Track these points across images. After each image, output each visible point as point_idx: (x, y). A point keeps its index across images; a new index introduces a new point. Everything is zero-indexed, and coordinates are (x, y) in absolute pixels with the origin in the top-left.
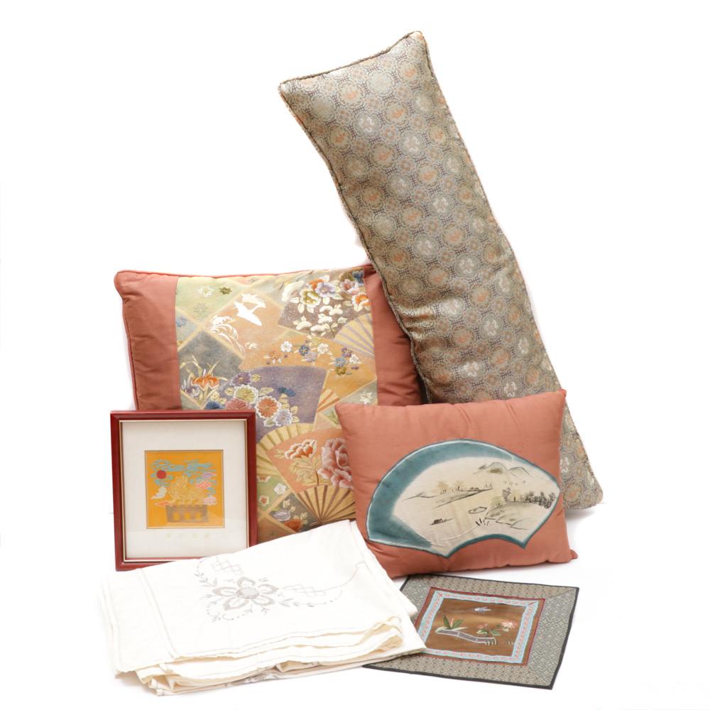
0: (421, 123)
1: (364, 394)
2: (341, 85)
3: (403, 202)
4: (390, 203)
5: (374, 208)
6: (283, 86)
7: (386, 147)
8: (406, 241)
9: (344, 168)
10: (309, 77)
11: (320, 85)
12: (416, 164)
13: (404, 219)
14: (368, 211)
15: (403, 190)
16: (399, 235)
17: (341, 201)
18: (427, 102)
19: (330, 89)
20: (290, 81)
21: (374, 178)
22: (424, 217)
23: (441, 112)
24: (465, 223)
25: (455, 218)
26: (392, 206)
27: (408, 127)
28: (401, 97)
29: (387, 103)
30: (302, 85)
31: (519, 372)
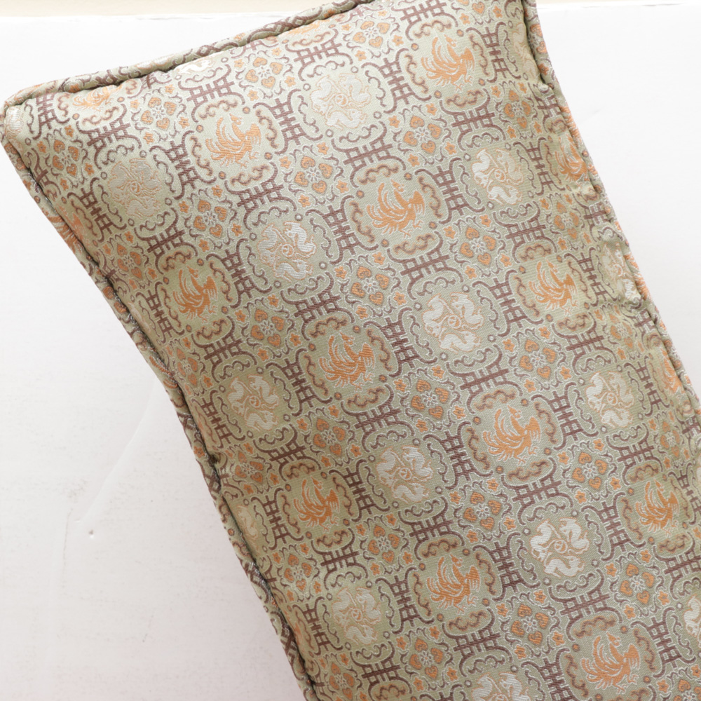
0: (490, 245)
2: (202, 110)
3: (420, 532)
4: (378, 531)
5: (322, 548)
6: (14, 112)
7: (357, 330)
8: (432, 672)
9: (217, 404)
10: (102, 83)
11: (130, 111)
12: (465, 395)
13: (428, 595)
14: (303, 557)
15: (419, 488)
16: (409, 649)
17: (219, 517)
18: (517, 170)
19: (163, 124)
20: (38, 96)
21: (319, 441)
22: (498, 587)
23: (570, 207)
24: (652, 616)
25: (613, 595)
26: (385, 546)
27: (437, 261)
28: (417, 152)
29: (361, 174)
30: (72, 111)
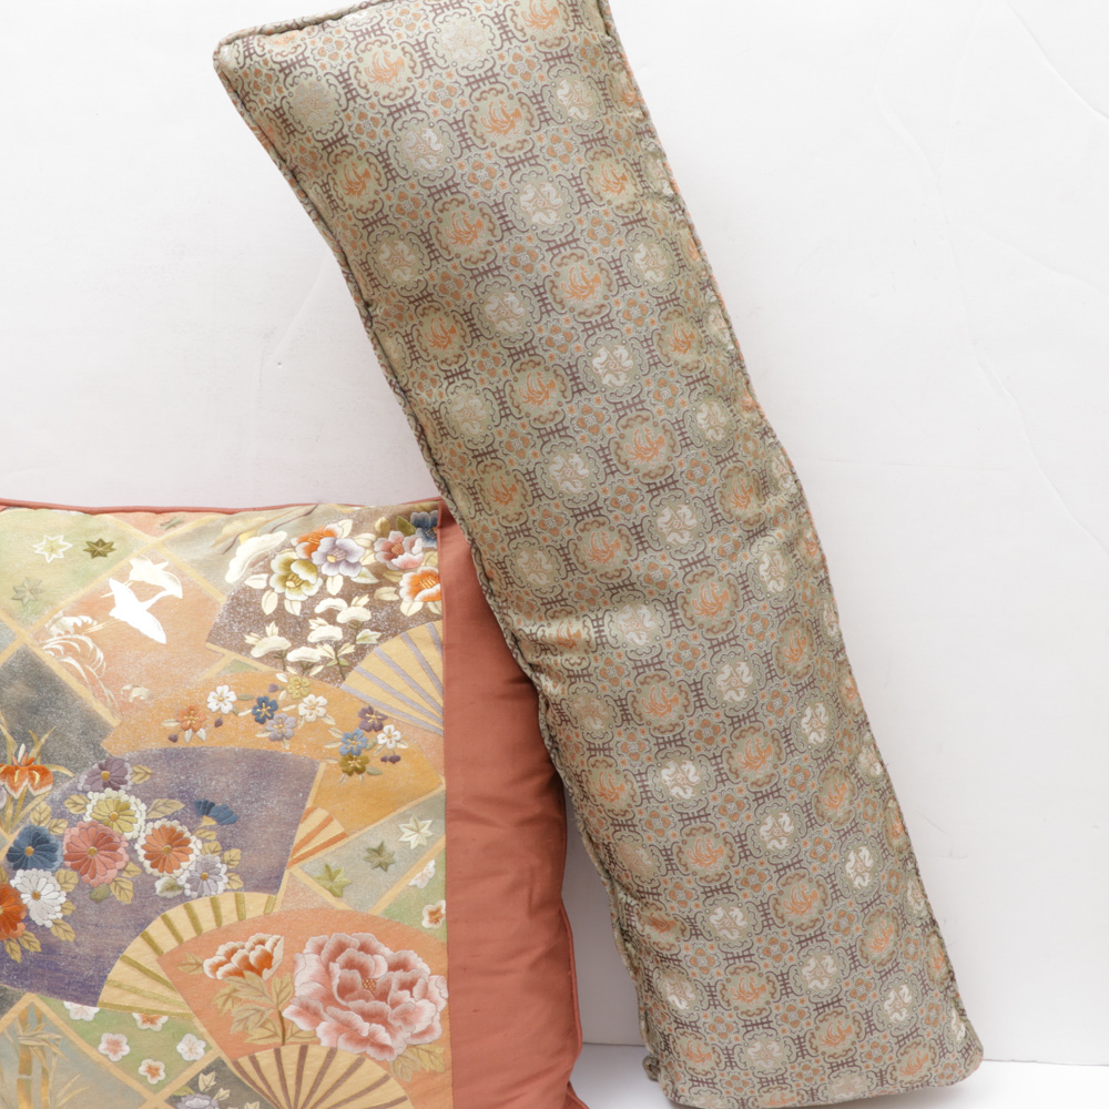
0: (569, 148)
1: (412, 824)
2: (362, 46)
3: (515, 354)
4: (485, 354)
5: (445, 367)
6: (226, 49)
7: (472, 207)
8: (521, 454)
9: (371, 262)
10: (289, 28)
11: (310, 47)
12: (549, 256)
13: (519, 399)
14: (431, 373)
15: (515, 323)
16: (505, 438)
17: (371, 346)
18: (590, 96)
19: (334, 57)
20: (243, 37)
21: (444, 290)
22: (568, 394)
23: (626, 125)
24: (675, 415)
25: (649, 400)
26: (489, 364)
27: (530, 159)
28: (517, 79)
29: (477, 94)
30: (267, 48)
31: (802, 787)
